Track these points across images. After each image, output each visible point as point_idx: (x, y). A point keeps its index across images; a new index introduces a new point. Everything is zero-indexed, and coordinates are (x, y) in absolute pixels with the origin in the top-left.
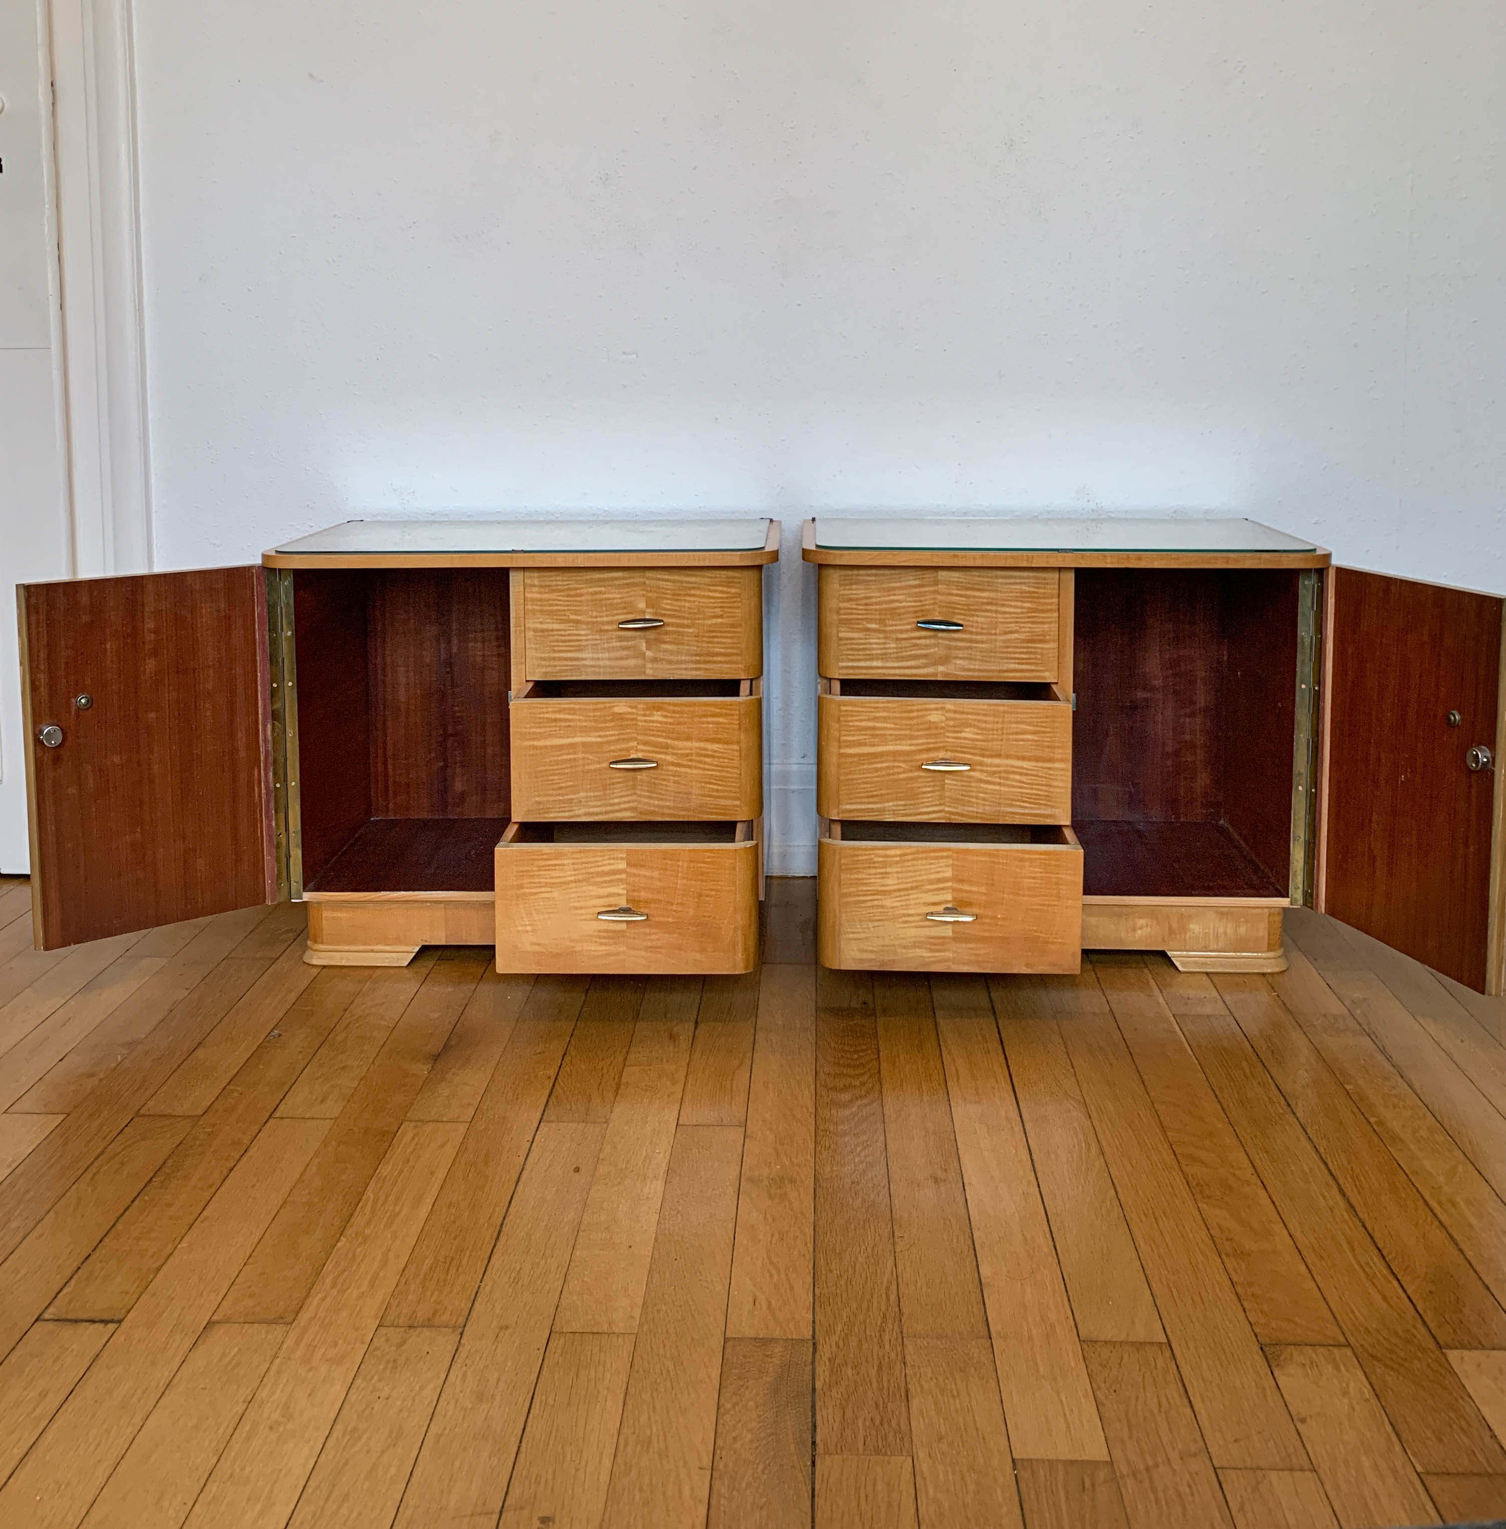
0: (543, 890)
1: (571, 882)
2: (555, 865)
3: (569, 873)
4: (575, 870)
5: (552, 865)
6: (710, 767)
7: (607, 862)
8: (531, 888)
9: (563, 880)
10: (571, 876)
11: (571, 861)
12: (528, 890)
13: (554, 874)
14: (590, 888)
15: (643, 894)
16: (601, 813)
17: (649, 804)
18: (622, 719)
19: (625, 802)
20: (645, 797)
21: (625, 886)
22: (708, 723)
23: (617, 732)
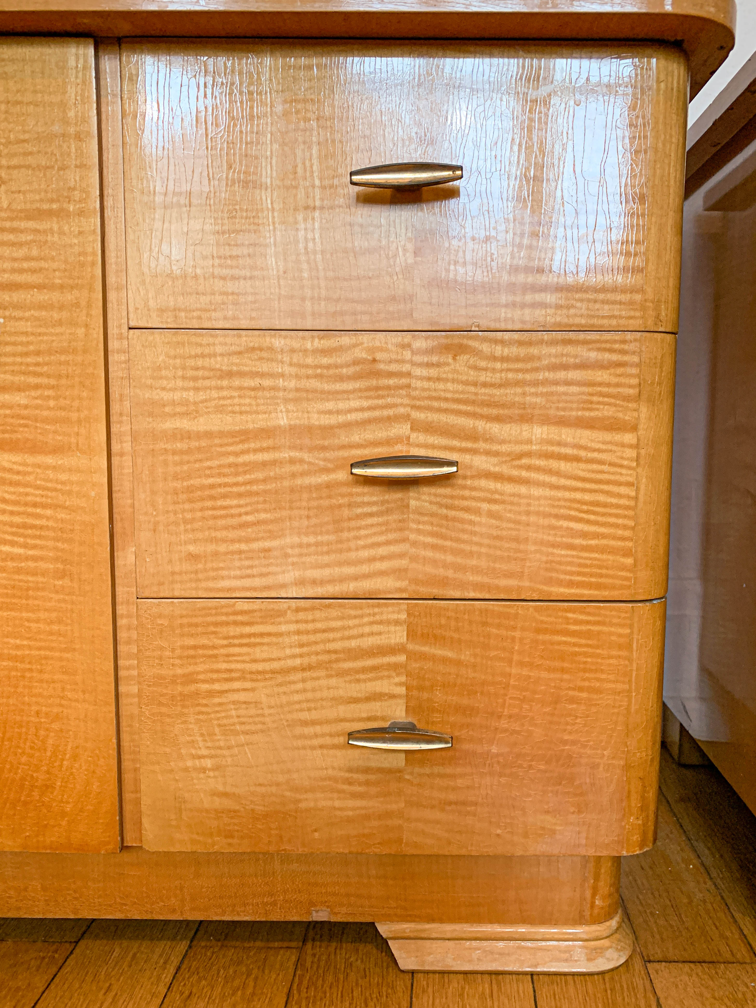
0: (236, 685)
1: (294, 669)
2: (262, 635)
3: (288, 652)
4: (301, 646)
5: (254, 635)
6: (569, 483)
7: (367, 629)
8: (212, 681)
9: (276, 665)
10: (294, 656)
11: (293, 627)
12: (205, 687)
13: (258, 653)
14: (333, 682)
15: (439, 696)
16: (331, 581)
17: (434, 563)
18: (378, 374)
19: (382, 558)
20: (426, 546)
21: (403, 679)
22: (568, 383)
23: (365, 404)
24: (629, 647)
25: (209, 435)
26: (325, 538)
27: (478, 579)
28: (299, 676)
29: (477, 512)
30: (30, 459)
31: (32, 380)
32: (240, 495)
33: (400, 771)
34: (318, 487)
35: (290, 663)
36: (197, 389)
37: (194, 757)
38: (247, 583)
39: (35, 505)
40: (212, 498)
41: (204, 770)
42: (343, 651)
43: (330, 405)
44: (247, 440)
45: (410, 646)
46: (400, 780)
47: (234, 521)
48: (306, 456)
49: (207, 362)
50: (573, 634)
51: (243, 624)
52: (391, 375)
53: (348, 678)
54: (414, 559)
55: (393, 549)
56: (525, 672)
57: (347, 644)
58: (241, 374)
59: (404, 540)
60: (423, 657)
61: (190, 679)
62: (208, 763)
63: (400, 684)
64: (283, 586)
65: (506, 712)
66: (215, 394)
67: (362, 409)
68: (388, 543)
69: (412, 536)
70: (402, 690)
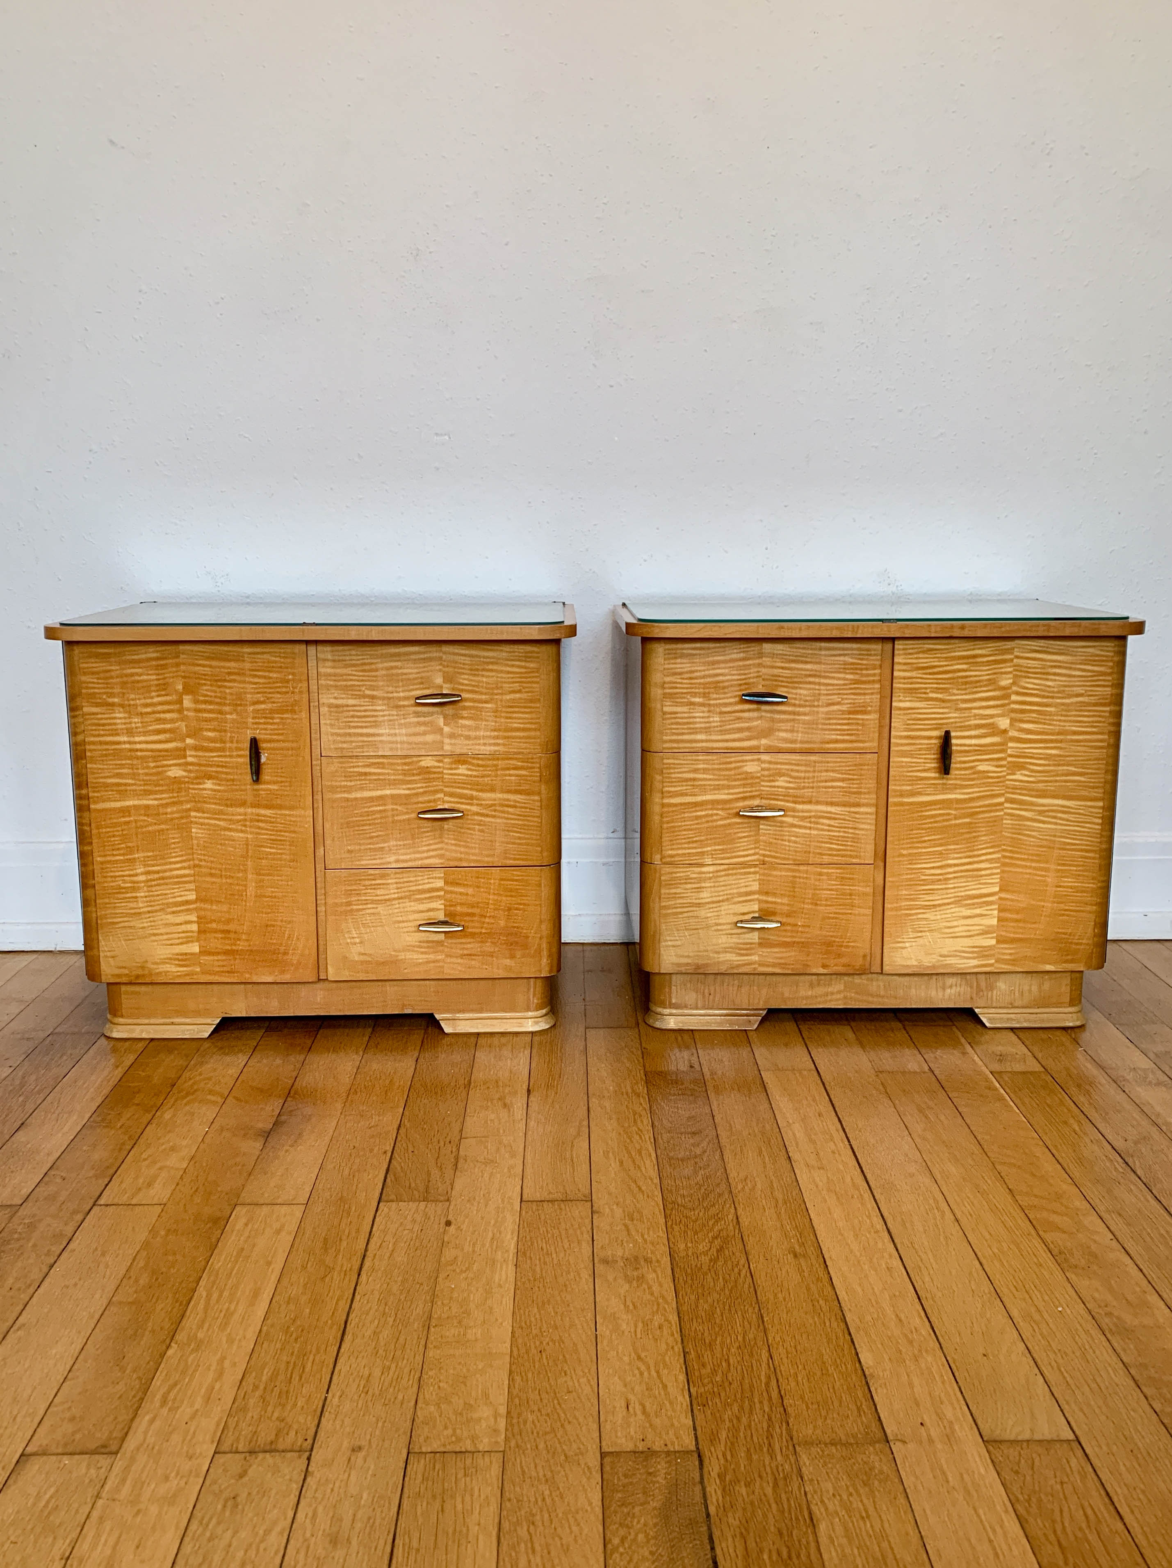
0: (369, 906)
1: (394, 899)
2: (380, 884)
3: (392, 891)
4: (398, 888)
5: (377, 884)
6: (511, 816)
7: (426, 881)
8: (359, 905)
9: (387, 897)
10: (394, 893)
11: (394, 881)
12: (355, 907)
13: (379, 892)
14: (412, 904)
15: (459, 908)
16: (410, 860)
17: (456, 851)
18: (429, 773)
19: (433, 850)
20: (452, 844)
21: (443, 902)
22: (510, 776)
23: (424, 785)
25: (356, 799)
26: (408, 842)
27: (475, 858)
28: (397, 902)
29: (474, 829)
30: (279, 812)
31: (279, 779)
32: (370, 825)
33: (441, 942)
34: (403, 821)
35: (393, 896)
36: (351, 781)
37: (351, 938)
38: (374, 862)
39: (281, 831)
40: (358, 826)
41: (355, 944)
42: (419, 890)
43: (408, 786)
44: (373, 801)
45: (446, 888)
46: (442, 945)
47: (368, 836)
48: (399, 807)
49: (355, 770)
50: (516, 880)
51: (372, 880)
52: (435, 773)
53: (418, 902)
54: (447, 850)
55: (436, 846)
56: (496, 897)
57: (417, 887)
58: (370, 774)
59: (443, 842)
60: (452, 892)
61: (349, 904)
62: (357, 940)
63: (442, 904)
64: (390, 863)
65: (488, 915)
66: (359, 783)
67: (422, 787)
68: (436, 844)
69: (446, 841)
70: (443, 907)
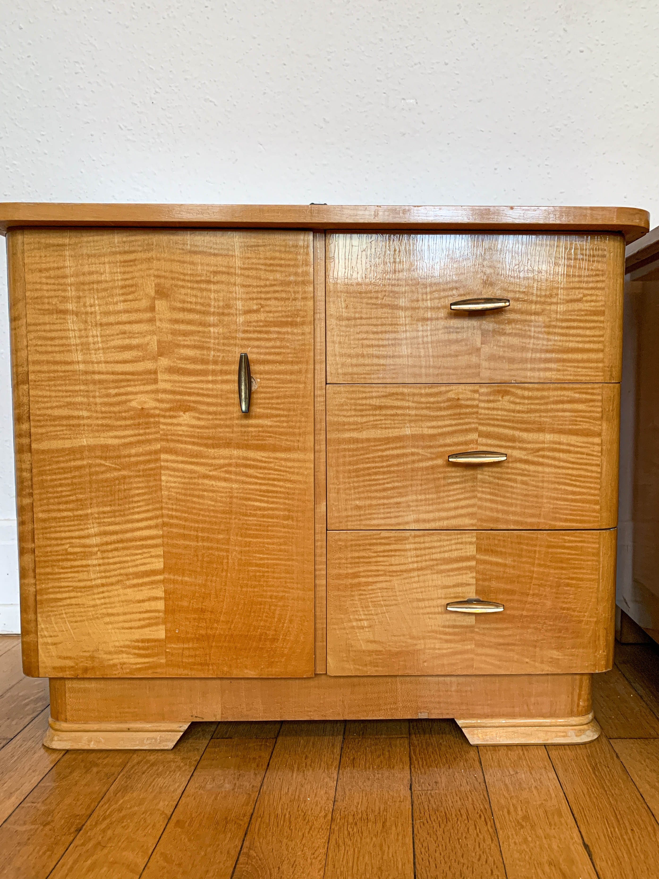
0: (381, 578)
1: (413, 570)
2: (396, 550)
3: (410, 560)
4: (417, 556)
5: (391, 551)
6: (565, 464)
7: (454, 547)
8: (369, 576)
9: (403, 567)
10: (413, 562)
11: (412, 546)
12: (363, 580)
13: (393, 560)
14: (435, 576)
15: (494, 584)
16: (434, 520)
17: (491, 509)
18: (460, 406)
19: (462, 507)
20: (486, 500)
21: (474, 574)
22: (564, 411)
23: (454, 422)
24: (598, 554)
25: (368, 440)
26: (431, 496)
27: (516, 518)
28: (416, 573)
29: (515, 481)
30: (272, 455)
31: (274, 412)
32: (384, 473)
33: (472, 627)
34: (427, 468)
35: (411, 566)
36: (362, 416)
37: (357, 620)
38: (388, 521)
39: (274, 480)
40: (369, 475)
41: (363, 628)
42: (440, 559)
43: (434, 423)
44: (388, 443)
45: (478, 556)
46: (472, 632)
47: (381, 487)
48: (420, 451)
49: (368, 402)
50: (568, 548)
51: (385, 544)
52: (468, 406)
53: (444, 574)
54: (480, 507)
55: (468, 502)
56: (541, 570)
57: (442, 555)
58: (386, 407)
59: (475, 497)
60: (485, 562)
61: (355, 575)
62: (366, 623)
63: (473, 577)
64: (407, 523)
65: (531, 592)
66: (372, 418)
67: (451, 425)
68: (465, 499)
69: (479, 495)
70: (473, 581)
